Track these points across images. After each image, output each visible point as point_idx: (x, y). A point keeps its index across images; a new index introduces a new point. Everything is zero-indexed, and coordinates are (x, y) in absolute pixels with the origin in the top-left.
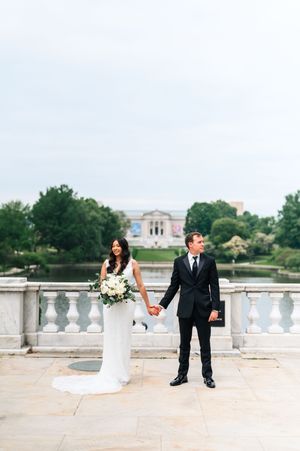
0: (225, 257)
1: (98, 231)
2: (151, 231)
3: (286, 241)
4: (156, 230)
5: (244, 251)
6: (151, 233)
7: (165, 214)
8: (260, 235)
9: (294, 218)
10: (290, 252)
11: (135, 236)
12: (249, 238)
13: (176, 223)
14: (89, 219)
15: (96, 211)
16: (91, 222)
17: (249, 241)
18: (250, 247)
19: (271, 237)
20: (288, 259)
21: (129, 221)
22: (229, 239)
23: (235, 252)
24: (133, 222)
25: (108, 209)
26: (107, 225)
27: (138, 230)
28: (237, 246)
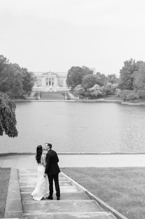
0: (90, 96)
1: (21, 81)
2: (47, 83)
3: (125, 86)
4: (50, 83)
5: (100, 93)
6: (47, 85)
7: (54, 74)
8: (109, 84)
9: (129, 74)
10: (129, 92)
11: (38, 86)
12: (103, 85)
13: (61, 79)
14: (16, 74)
15: (19, 70)
16: (16, 77)
17: (103, 87)
18: (104, 90)
19: (115, 85)
20: (128, 96)
21: (36, 77)
22: (92, 86)
23: (96, 93)
24: (38, 78)
25: (25, 70)
26: (25, 78)
27: (40, 83)
28: (97, 90)
